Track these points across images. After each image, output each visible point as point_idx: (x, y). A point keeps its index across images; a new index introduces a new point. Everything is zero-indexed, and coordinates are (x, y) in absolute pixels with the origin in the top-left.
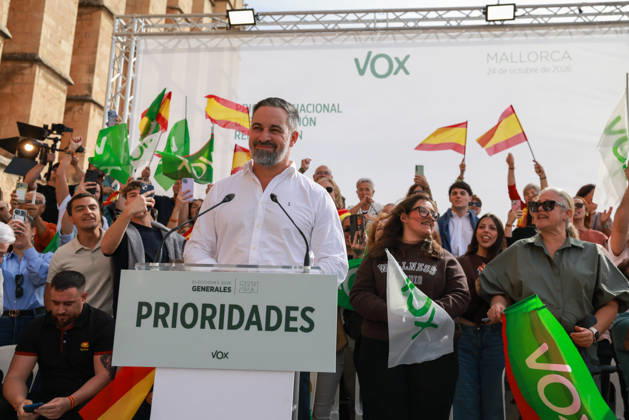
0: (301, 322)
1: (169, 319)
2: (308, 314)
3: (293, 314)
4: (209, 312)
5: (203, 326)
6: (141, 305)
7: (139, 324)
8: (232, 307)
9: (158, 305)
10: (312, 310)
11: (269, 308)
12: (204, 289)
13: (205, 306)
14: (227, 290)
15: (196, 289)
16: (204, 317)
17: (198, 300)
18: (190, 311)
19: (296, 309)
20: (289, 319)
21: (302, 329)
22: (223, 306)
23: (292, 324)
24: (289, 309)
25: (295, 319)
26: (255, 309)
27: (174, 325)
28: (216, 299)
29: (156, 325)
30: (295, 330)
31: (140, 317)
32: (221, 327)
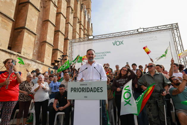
0: (100, 90)
1: (76, 91)
2: (101, 88)
3: (99, 89)
4: (83, 89)
5: (82, 92)
6: (71, 88)
7: (71, 92)
8: (87, 88)
9: (74, 88)
10: (102, 88)
11: (94, 88)
12: (82, 85)
13: (83, 88)
14: (86, 85)
15: (81, 85)
16: (82, 90)
17: (81, 87)
18: (80, 89)
19: (99, 88)
20: (98, 90)
21: (101, 92)
22: (86, 88)
23: (99, 91)
24: (98, 88)
25: (99, 90)
26: (92, 88)
27: (77, 92)
29: (74, 92)
30: (99, 92)
31: (71, 90)
32: (86, 92)
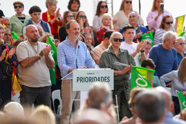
0: (108, 80)
1: (83, 80)
2: (109, 78)
3: (106, 78)
4: (90, 79)
5: (89, 82)
6: (78, 78)
7: (77, 82)
8: (95, 77)
9: (81, 78)
10: (109, 77)
11: (102, 77)
12: (89, 74)
13: (90, 77)
14: (94, 74)
15: (88, 74)
16: (90, 80)
17: (89, 76)
18: (87, 79)
19: (106, 77)
20: (105, 79)
21: (108, 81)
24: (105, 77)
25: (106, 79)
26: (99, 78)
27: (84, 82)
28: (92, 76)
29: (81, 82)
31: (78, 80)
